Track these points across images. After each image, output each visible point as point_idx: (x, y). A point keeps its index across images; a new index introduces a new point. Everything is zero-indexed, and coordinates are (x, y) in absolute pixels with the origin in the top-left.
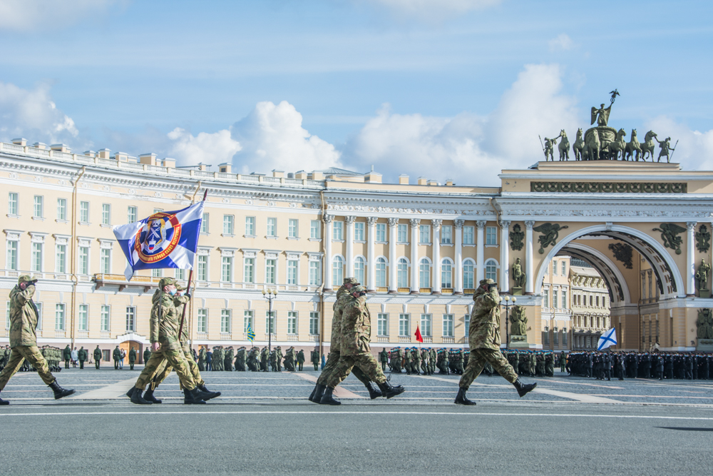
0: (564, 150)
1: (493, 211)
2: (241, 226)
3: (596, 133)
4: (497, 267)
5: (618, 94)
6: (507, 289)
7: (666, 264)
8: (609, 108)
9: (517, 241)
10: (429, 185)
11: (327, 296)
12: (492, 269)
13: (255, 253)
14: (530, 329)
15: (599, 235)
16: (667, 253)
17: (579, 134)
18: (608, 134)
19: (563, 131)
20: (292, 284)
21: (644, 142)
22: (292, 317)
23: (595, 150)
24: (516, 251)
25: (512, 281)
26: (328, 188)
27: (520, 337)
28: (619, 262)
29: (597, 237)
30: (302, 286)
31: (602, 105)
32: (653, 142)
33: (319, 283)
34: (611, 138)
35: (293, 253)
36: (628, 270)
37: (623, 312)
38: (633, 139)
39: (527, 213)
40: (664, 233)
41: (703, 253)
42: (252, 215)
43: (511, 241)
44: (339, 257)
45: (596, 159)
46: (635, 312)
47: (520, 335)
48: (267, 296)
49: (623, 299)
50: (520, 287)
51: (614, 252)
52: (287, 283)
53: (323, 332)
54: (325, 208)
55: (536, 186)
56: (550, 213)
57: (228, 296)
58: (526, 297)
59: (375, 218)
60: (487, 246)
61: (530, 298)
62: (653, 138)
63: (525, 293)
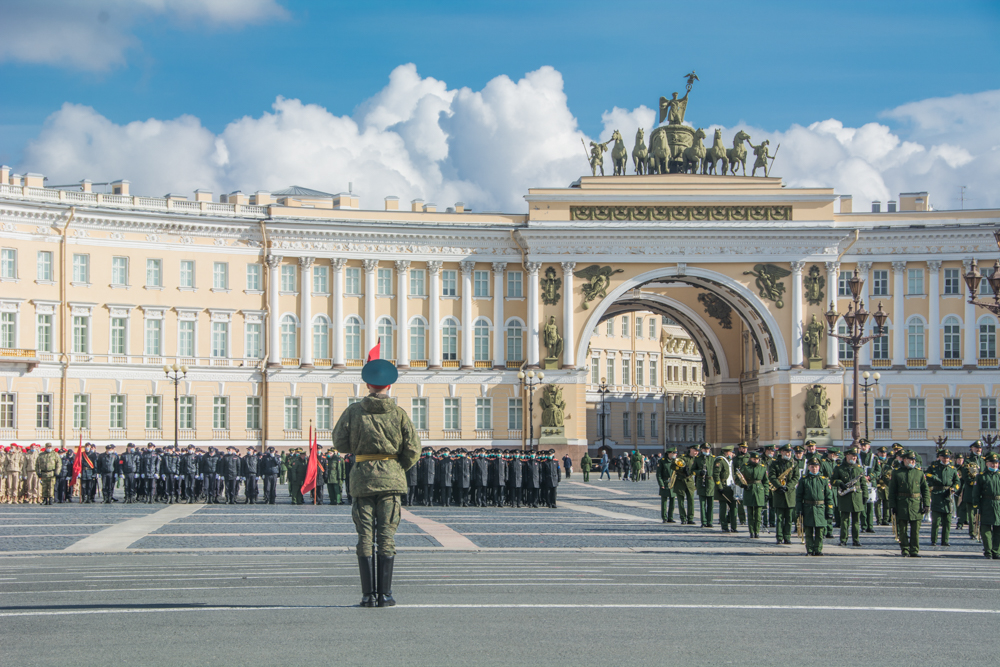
1: (517, 249)
2: (140, 272)
3: (663, 135)
4: (524, 329)
5: (696, 77)
6: (536, 360)
7: (764, 323)
8: (685, 98)
9: (552, 295)
10: (425, 211)
11: (272, 374)
12: (516, 335)
13: (162, 312)
14: (569, 417)
16: (764, 305)
17: (639, 136)
18: (682, 135)
19: (616, 132)
20: (219, 356)
21: (732, 147)
22: (220, 405)
23: (662, 160)
24: (550, 306)
25: (544, 349)
26: (273, 216)
27: (554, 429)
28: (713, 319)
29: (670, 285)
30: (234, 359)
31: (674, 95)
32: (745, 146)
33: (262, 354)
34: (687, 141)
35: (220, 311)
36: (726, 330)
37: (719, 391)
38: (716, 143)
39: (565, 250)
40: (760, 278)
41: (814, 305)
42: (157, 257)
43: (543, 291)
44: (291, 317)
45: (664, 172)
46: (736, 390)
47: (555, 426)
48: (172, 374)
49: (719, 373)
50: (554, 358)
51: (705, 304)
52: (212, 355)
53: (266, 426)
54: (269, 246)
55: (579, 211)
56: (598, 250)
57: (121, 374)
58: (564, 371)
59: (343, 259)
60: (508, 299)
61: (569, 374)
62: (745, 141)
63: (563, 367)
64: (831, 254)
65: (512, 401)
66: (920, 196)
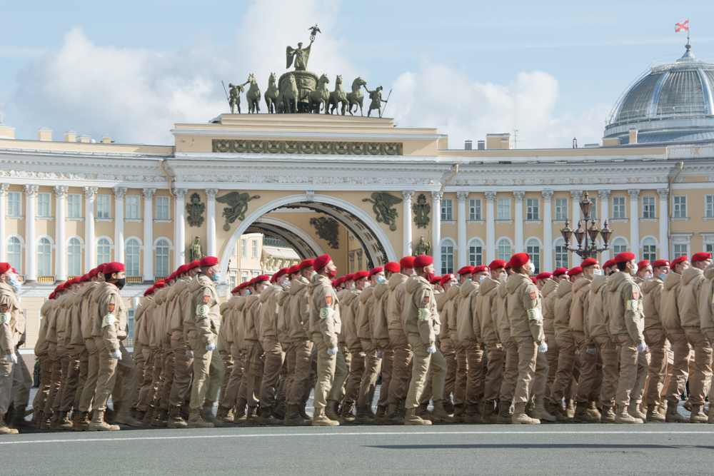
0: (253, 101)
1: (165, 177)
3: (293, 79)
4: (171, 248)
5: (318, 30)
7: (379, 243)
8: (309, 48)
9: (196, 214)
10: (80, 142)
12: (163, 251)
15: (298, 207)
16: (379, 229)
17: (272, 80)
18: (307, 80)
19: (252, 76)
21: (350, 91)
23: (293, 101)
24: (195, 228)
28: (323, 240)
29: (296, 210)
31: (300, 45)
32: (362, 91)
34: (312, 85)
36: (333, 249)
38: (337, 88)
39: (209, 179)
40: (376, 204)
41: (422, 228)
43: (188, 215)
45: (293, 112)
51: (316, 228)
55: (220, 145)
56: (238, 179)
59: (6, 184)
60: (156, 222)
62: (362, 86)
64: (435, 186)
66: (504, 137)
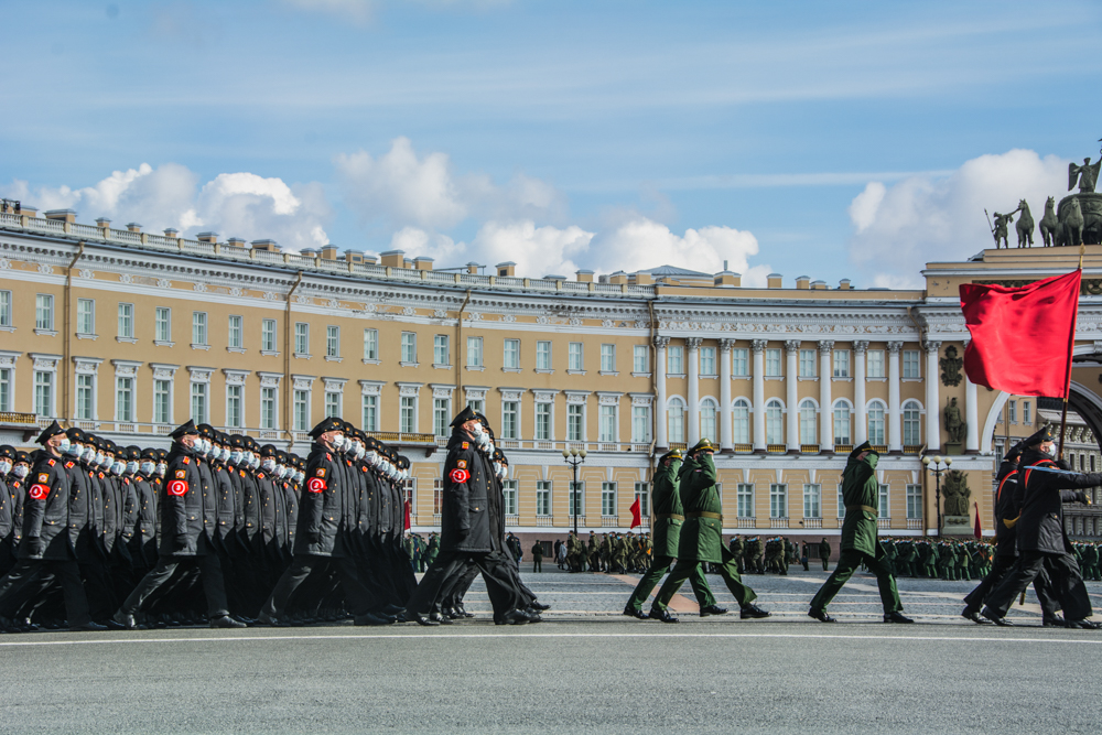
0: (1025, 231)
1: (914, 327)
2: (531, 355)
3: (1075, 202)
4: (922, 411)
6: (937, 446)
8: (1099, 164)
9: (951, 372)
10: (813, 289)
12: (913, 419)
13: (552, 396)
15: (1083, 360)
17: (1049, 205)
18: (1096, 203)
19: (1023, 202)
20: (607, 440)
22: (608, 491)
23: (1075, 230)
24: (951, 387)
25: (945, 433)
26: (659, 296)
27: (959, 519)
29: (1080, 365)
30: (622, 444)
31: (1087, 160)
33: (649, 439)
35: (608, 394)
42: (546, 339)
43: (942, 372)
44: (678, 399)
45: (1076, 243)
47: (960, 515)
48: (571, 459)
50: (957, 442)
52: (600, 439)
54: (656, 327)
58: (967, 457)
59: (731, 340)
60: (904, 380)
61: (974, 459)
63: (966, 452)
65: (910, 488)
